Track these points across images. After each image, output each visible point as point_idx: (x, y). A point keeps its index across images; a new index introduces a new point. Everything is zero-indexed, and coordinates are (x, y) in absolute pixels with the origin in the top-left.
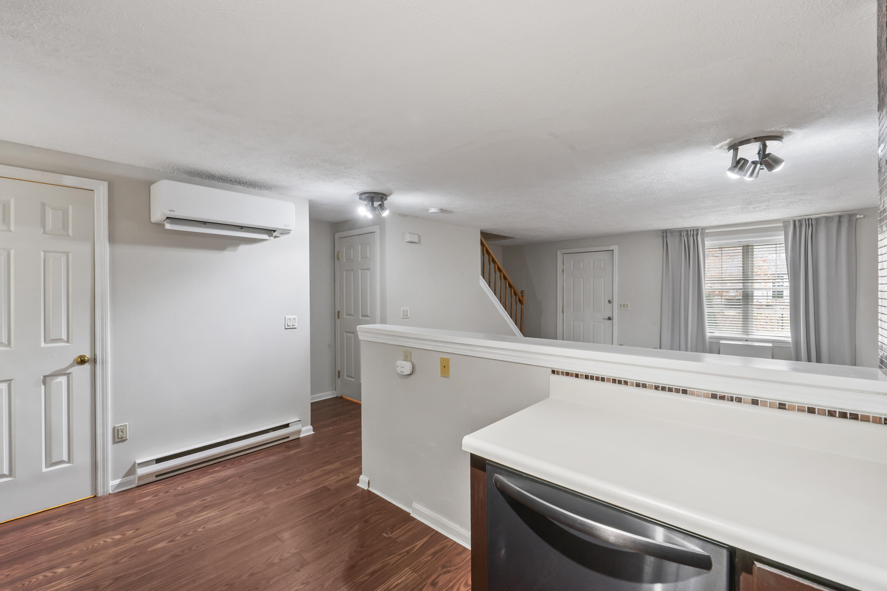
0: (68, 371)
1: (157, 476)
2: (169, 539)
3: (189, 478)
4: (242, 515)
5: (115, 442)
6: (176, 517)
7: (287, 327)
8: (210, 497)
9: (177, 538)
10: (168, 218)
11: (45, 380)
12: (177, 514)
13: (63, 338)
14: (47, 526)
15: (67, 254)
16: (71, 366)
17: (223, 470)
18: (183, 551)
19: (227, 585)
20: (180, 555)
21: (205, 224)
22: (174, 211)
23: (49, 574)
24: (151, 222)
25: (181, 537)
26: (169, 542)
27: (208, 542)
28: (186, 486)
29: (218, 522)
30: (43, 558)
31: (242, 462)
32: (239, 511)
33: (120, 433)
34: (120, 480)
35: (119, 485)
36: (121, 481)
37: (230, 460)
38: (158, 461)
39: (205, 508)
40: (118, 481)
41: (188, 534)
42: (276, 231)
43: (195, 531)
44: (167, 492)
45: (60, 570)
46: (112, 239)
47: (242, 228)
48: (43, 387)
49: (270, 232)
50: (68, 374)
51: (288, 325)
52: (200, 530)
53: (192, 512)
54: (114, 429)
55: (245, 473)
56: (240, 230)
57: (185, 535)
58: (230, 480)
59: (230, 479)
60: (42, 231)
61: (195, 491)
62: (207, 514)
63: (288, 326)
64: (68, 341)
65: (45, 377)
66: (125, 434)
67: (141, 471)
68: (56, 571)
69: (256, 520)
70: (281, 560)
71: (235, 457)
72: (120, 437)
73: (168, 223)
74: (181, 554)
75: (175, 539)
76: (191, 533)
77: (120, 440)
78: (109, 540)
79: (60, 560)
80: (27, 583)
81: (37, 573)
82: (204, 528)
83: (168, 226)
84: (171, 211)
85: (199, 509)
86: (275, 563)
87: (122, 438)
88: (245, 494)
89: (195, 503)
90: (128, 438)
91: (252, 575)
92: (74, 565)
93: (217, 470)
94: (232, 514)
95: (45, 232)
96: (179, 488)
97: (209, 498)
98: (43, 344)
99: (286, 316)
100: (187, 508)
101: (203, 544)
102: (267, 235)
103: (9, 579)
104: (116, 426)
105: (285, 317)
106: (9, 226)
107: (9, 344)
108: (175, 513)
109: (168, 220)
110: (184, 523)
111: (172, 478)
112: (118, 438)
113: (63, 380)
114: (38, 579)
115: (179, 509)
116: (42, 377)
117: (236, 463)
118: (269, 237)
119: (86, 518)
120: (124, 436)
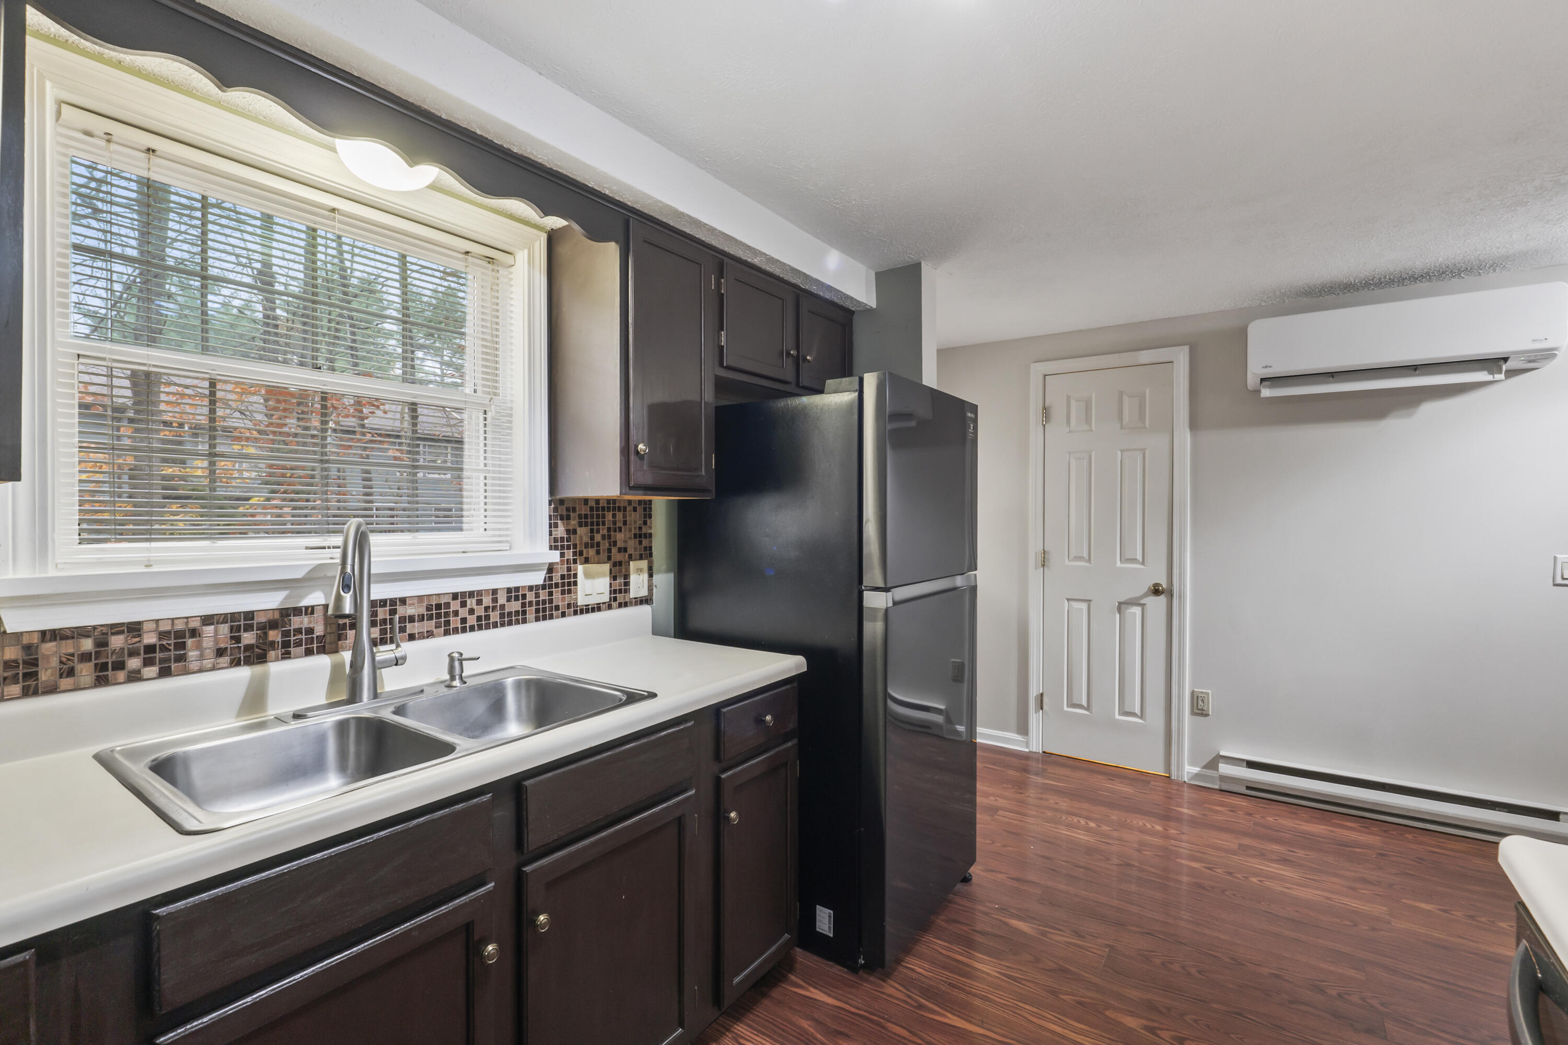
0: (1142, 602)
1: (1248, 788)
2: (1208, 865)
3: (1294, 813)
4: (1334, 903)
5: (1193, 713)
6: (1237, 848)
7: (1559, 580)
8: (1303, 852)
9: (1217, 870)
10: (1262, 380)
11: (1121, 606)
12: (1240, 845)
13: (1138, 558)
14: (1110, 781)
15: (1143, 451)
16: (1146, 595)
17: (1359, 831)
18: (1213, 887)
19: (1233, 959)
20: (1206, 889)
21: (1333, 377)
22: (1270, 367)
23: (1083, 822)
24: (1247, 389)
25: (1223, 872)
26: (1206, 868)
27: (1251, 900)
28: (1281, 821)
29: (1285, 888)
30: (1085, 806)
31: (1407, 838)
32: (1332, 896)
33: (1200, 703)
34: (1199, 769)
35: (1197, 776)
36: (1200, 771)
37: (1386, 824)
38: (1251, 765)
39: (1284, 861)
40: (1196, 770)
41: (1234, 875)
42: (1508, 358)
43: (1246, 878)
44: (1250, 814)
45: (1092, 825)
46: (1194, 424)
47: (1416, 370)
48: (1118, 615)
49: (1493, 363)
50: (1143, 605)
51: (1565, 577)
52: (1254, 880)
53: (1262, 855)
54: (1193, 693)
55: (1396, 854)
56: (1412, 372)
57: (1230, 874)
58: (1357, 850)
59: (1359, 848)
60: (1119, 425)
61: (1289, 834)
62: (1280, 869)
63: (1563, 579)
64: (1143, 563)
65: (1120, 603)
66: (1206, 706)
67: (1225, 769)
68: (1088, 822)
69: (1352, 924)
70: (1339, 995)
71: (1400, 825)
72: (1200, 707)
73: (1265, 387)
74: (1208, 888)
75: (1215, 870)
76: (1239, 876)
77: (1200, 712)
78: (1149, 826)
79: (1098, 816)
80: (1064, 818)
81: (1076, 815)
82: (1261, 881)
83: (1266, 393)
84: (1266, 367)
85: (1274, 857)
86: (1325, 992)
87: (1202, 710)
88: (1364, 881)
89: (1276, 847)
90: (1210, 714)
91: (1277, 976)
92: (1105, 828)
93: (1348, 826)
94: (1317, 892)
95: (1122, 428)
96: (1270, 819)
97: (1301, 853)
98: (1119, 564)
99: (1557, 556)
100: (1261, 846)
101: (1244, 898)
102: (1486, 372)
103: (1056, 807)
104: (1195, 690)
105: (1555, 558)
106: (1091, 426)
107: (1089, 560)
108: (1239, 843)
109: (1264, 383)
110: (1241, 860)
111: (1271, 802)
112: (1198, 709)
113: (1137, 610)
114: (1073, 820)
115: (1247, 841)
116: (1117, 604)
117: (1394, 833)
118: (1492, 376)
119: (1145, 793)
120: (1205, 708)
